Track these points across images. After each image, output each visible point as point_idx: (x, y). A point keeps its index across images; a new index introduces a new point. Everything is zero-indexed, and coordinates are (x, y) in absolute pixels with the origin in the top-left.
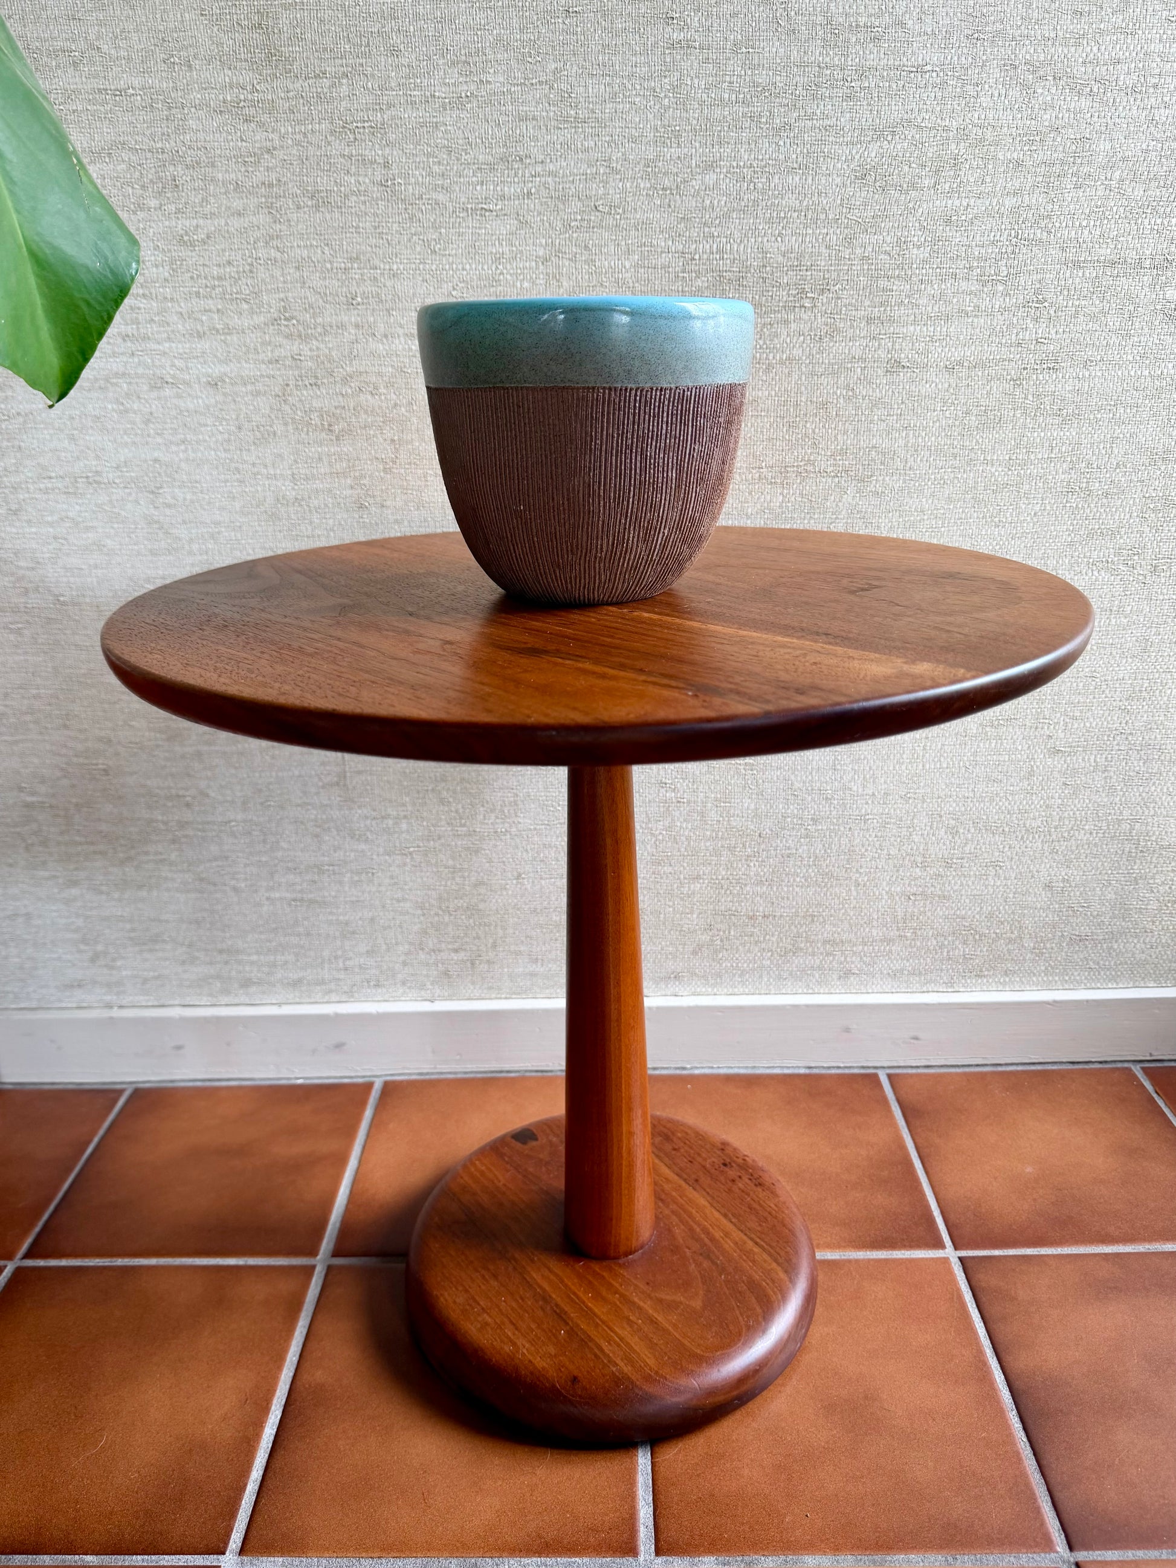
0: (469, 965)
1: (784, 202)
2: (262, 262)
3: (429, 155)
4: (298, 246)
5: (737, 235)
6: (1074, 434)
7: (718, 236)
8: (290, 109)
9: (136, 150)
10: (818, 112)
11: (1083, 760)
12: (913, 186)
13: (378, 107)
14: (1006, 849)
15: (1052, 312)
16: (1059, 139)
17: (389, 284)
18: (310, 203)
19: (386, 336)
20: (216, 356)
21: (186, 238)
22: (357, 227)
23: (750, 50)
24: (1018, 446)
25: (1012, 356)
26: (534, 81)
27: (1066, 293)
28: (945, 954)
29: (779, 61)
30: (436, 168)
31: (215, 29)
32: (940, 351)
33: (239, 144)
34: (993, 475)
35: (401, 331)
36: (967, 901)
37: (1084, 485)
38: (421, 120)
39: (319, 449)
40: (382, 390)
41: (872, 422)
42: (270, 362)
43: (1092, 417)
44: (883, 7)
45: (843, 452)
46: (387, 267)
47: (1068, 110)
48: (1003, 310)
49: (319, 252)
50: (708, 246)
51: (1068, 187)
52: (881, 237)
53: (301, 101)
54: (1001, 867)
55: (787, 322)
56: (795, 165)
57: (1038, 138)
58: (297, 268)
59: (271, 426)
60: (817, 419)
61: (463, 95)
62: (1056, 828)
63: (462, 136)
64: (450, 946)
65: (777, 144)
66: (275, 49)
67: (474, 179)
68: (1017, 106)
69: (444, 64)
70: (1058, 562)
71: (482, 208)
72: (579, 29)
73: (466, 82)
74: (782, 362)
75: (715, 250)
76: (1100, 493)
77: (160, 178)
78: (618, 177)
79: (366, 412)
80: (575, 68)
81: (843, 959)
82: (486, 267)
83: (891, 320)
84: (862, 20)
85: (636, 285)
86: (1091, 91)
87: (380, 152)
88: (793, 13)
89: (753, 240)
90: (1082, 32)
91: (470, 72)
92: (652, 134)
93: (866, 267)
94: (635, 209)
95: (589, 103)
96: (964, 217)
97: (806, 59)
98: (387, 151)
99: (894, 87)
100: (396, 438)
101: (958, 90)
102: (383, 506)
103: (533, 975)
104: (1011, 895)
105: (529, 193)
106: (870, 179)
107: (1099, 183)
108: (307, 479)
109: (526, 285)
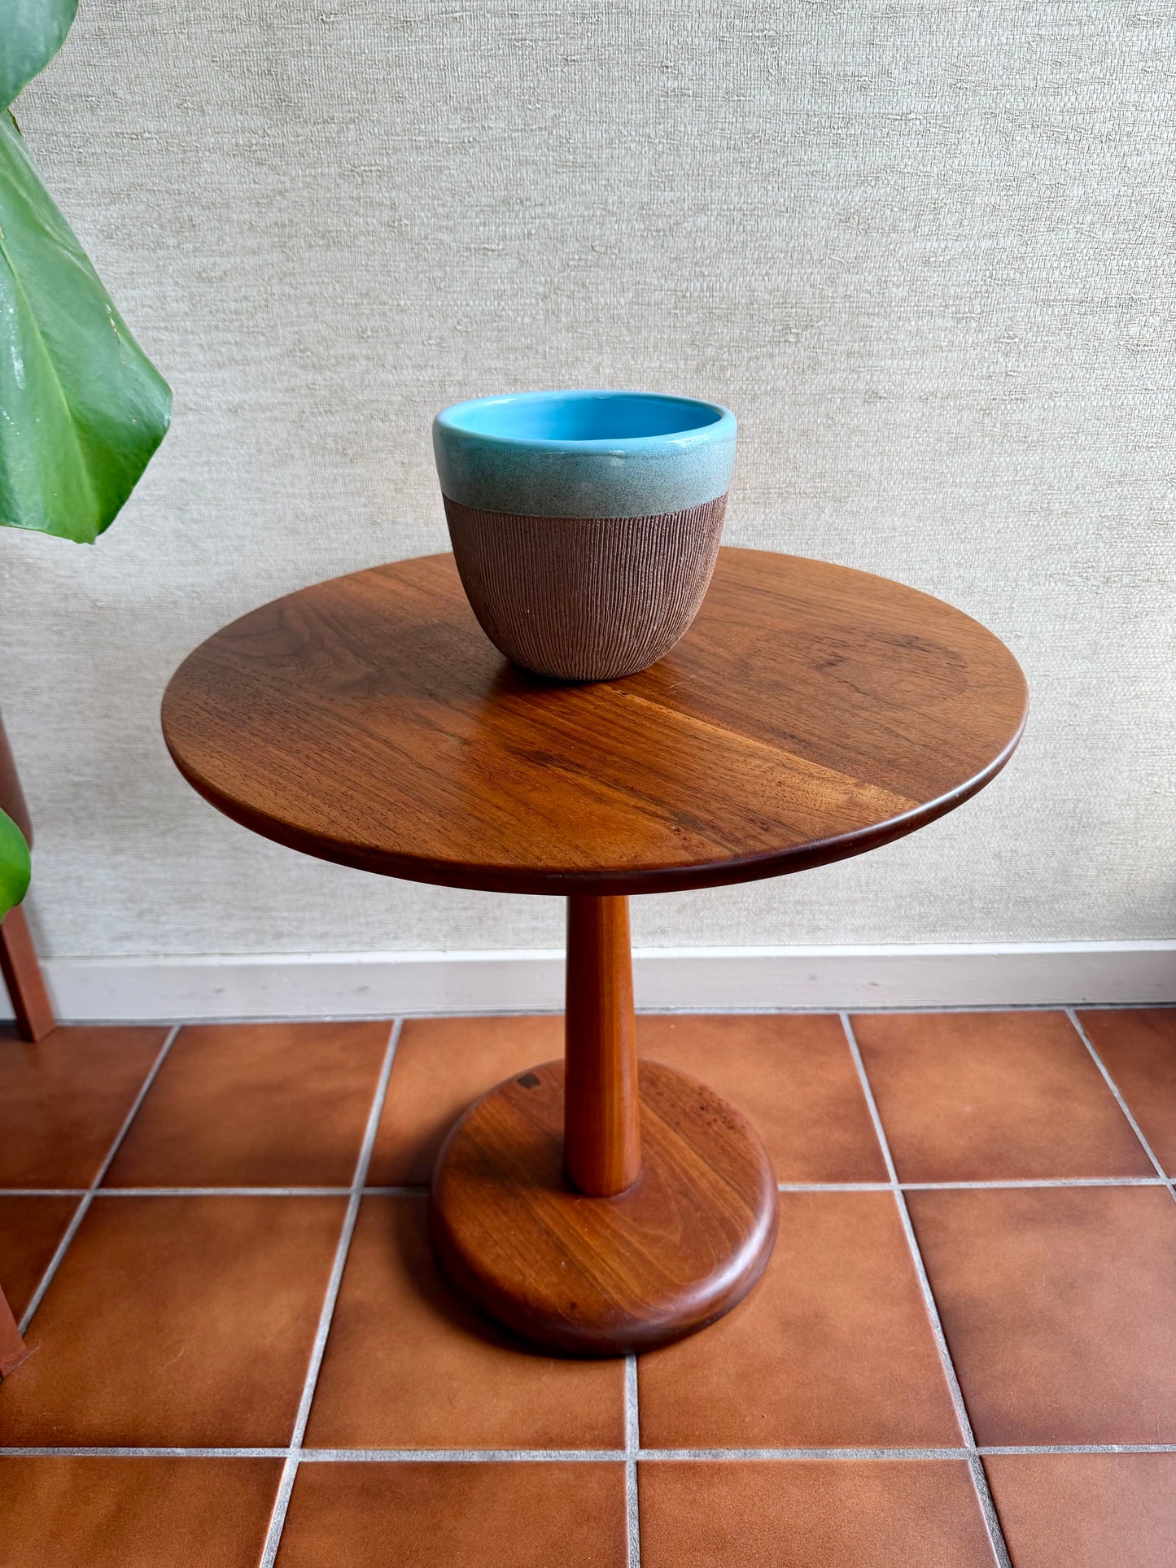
0: (476, 920)
1: (771, 244)
2: (276, 297)
3: (434, 198)
4: (311, 283)
5: (726, 274)
6: (1038, 459)
7: (709, 275)
8: (300, 154)
9: (154, 191)
10: (806, 158)
11: (1034, 747)
12: (894, 229)
13: (384, 152)
14: (961, 824)
15: (1022, 347)
16: (1035, 185)
17: (397, 318)
18: (321, 242)
19: (395, 368)
20: (235, 385)
21: (204, 275)
22: (367, 265)
23: (742, 98)
24: (985, 469)
25: (982, 388)
26: (534, 127)
27: (1035, 330)
28: (903, 913)
29: (769, 109)
30: (440, 210)
31: (226, 76)
32: (915, 383)
33: (252, 186)
34: (961, 496)
35: (409, 363)
36: (924, 868)
37: (1045, 505)
38: (426, 164)
39: (335, 471)
40: (393, 417)
41: (849, 448)
42: (287, 390)
43: (1055, 443)
44: (871, 57)
45: (822, 476)
46: (395, 303)
47: (1045, 157)
48: (975, 345)
49: (331, 288)
50: (699, 285)
51: (1042, 230)
52: (863, 277)
53: (311, 145)
54: (955, 840)
55: (772, 356)
56: (783, 209)
57: (1014, 184)
58: (310, 304)
59: (289, 449)
60: (798, 446)
61: (466, 140)
62: (1007, 806)
63: (465, 179)
64: (460, 905)
65: (766, 189)
66: (284, 94)
67: (477, 220)
68: (995, 153)
69: (447, 110)
70: (1018, 574)
71: (485, 248)
72: (577, 77)
73: (468, 128)
74: (766, 393)
75: (705, 289)
76: (1060, 512)
77: (178, 218)
78: (614, 219)
79: (377, 437)
80: (573, 115)
81: (811, 917)
82: (488, 303)
83: (870, 354)
84: (850, 70)
86: (1067, 139)
87: (387, 195)
88: (783, 63)
89: (741, 279)
90: (1061, 82)
91: (473, 118)
92: (647, 179)
93: (847, 305)
94: (630, 250)
95: (587, 148)
96: (941, 259)
97: (795, 107)
98: (394, 194)
99: (879, 134)
101: (940, 137)
102: (394, 523)
103: (534, 929)
104: (964, 863)
105: (530, 234)
106: (853, 222)
107: (1071, 226)
108: (323, 498)
109: (526, 320)
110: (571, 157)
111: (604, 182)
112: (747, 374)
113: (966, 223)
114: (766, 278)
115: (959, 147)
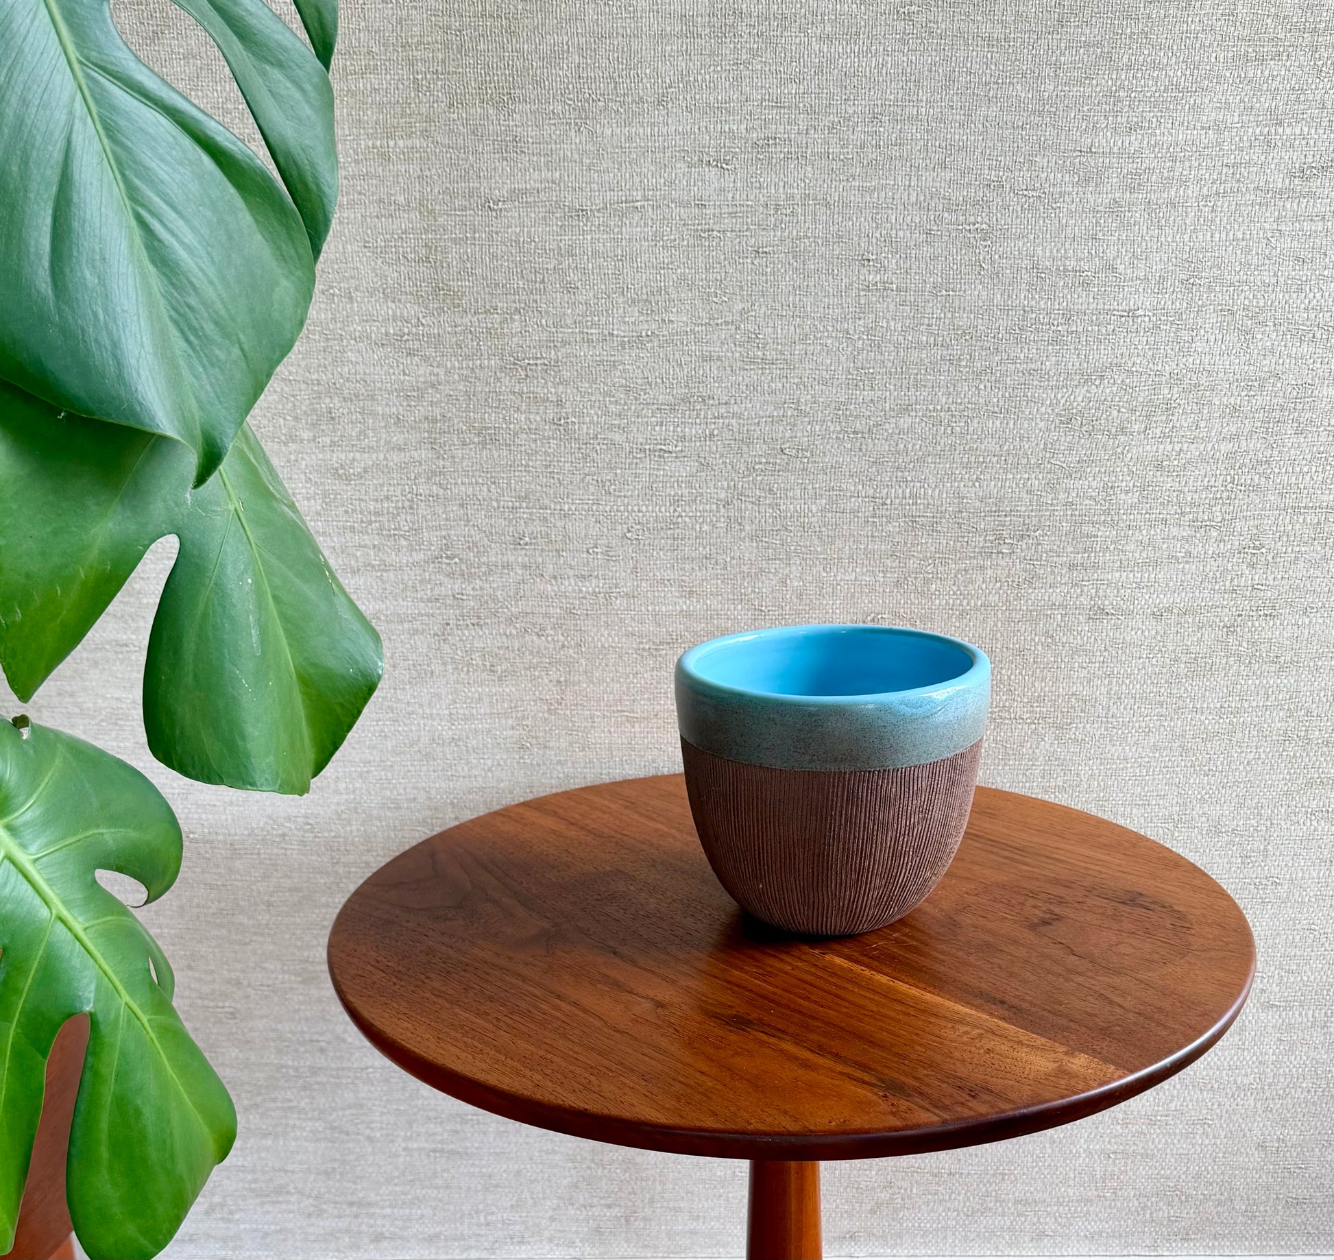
0: (623, 1220)
1: (983, 447)
2: (423, 498)
3: (606, 394)
4: (462, 483)
5: (932, 480)
6: (1292, 681)
7: (911, 481)
8: (457, 345)
9: (290, 381)
11: (1300, 1014)
12: (1122, 431)
13: (552, 345)
14: (1215, 1107)
15: (1270, 558)
16: (1279, 385)
17: (559, 524)
18: (476, 440)
19: (555, 578)
20: (370, 593)
21: (341, 472)
22: (527, 466)
23: (951, 293)
24: (1230, 693)
25: (1225, 603)
26: (720, 321)
27: (1285, 539)
28: (1148, 1216)
29: (981, 304)
30: (612, 408)
31: (379, 262)
32: (1147, 597)
33: (402, 378)
34: (1202, 723)
35: (571, 573)
36: (1173, 1160)
37: (1303, 734)
38: (598, 359)
39: (480, 689)
41: (1072, 669)
42: (429, 600)
43: (1312, 664)
44: (1093, 252)
45: (1041, 699)
46: (558, 507)
47: (1289, 356)
48: (1217, 556)
49: (485, 489)
50: (901, 491)
51: (1289, 432)
52: (1086, 483)
53: (470, 336)
54: (1209, 1126)
55: (983, 568)
56: (996, 409)
57: (1256, 384)
58: (462, 506)
59: (428, 665)
60: (1013, 666)
61: (644, 334)
62: (1270, 1085)
63: (641, 376)
64: (603, 1202)
65: (977, 388)
66: (443, 282)
67: (653, 419)
68: (1234, 352)
69: (624, 302)
70: (1272, 812)
71: (661, 450)
72: (769, 270)
73: (647, 321)
74: (976, 608)
75: (908, 495)
76: (1320, 741)
77: (314, 410)
78: (807, 419)
79: (531, 653)
80: (764, 308)
81: (1036, 1220)
82: (663, 509)
83: (1095, 566)
84: (1070, 264)
85: (823, 529)
86: (1314, 337)
87: (553, 390)
88: (997, 256)
89: (949, 485)
90: (1304, 279)
91: (652, 311)
92: (844, 377)
93: (1069, 513)
94: (824, 453)
95: (778, 344)
96: (1176, 463)
97: (1010, 303)
98: (561, 389)
99: (1104, 331)
100: (562, 679)
101: (1172, 335)
102: (546, 747)
103: (693, 1233)
104: (1221, 1155)
105: (712, 435)
106: (1076, 423)
107: (1322, 429)
108: (466, 719)
109: (705, 527)
110: (760, 353)
111: (796, 381)
112: (955, 588)
113: (1203, 424)
114: (977, 484)
115: (1194, 345)
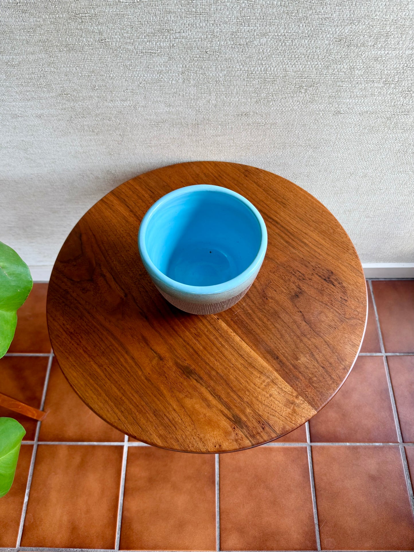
1: (298, 51)
2: (48, 73)
3: (122, 29)
5: (274, 64)
7: (265, 65)
8: (45, 7)
10: (322, 11)
12: (363, 45)
13: (91, 7)
15: (413, 95)
17: (110, 82)
18: (65, 49)
19: (112, 101)
22: (91, 59)
25: (390, 110)
30: (125, 35)
32: (358, 108)
33: (23, 23)
35: (118, 99)
38: (115, 13)
39: (90, 137)
40: (113, 119)
42: (62, 109)
46: (108, 75)
48: (391, 94)
49: (74, 69)
50: (260, 68)
52: (343, 66)
53: (50, 3)
55: (293, 97)
56: (307, 35)
58: (66, 75)
59: (68, 130)
63: (137, 20)
67: (145, 39)
71: (150, 52)
74: (288, 111)
75: (263, 70)
78: (217, 39)
79: (107, 126)
82: (154, 75)
83: (340, 97)
85: (225, 83)
87: (96, 28)
89: (281, 66)
92: (235, 20)
93: (333, 78)
94: (225, 53)
96: (384, 58)
98: (100, 27)
100: (121, 134)
102: (119, 154)
109: (174, 82)
110: (194, 10)
111: (212, 22)
112: (280, 104)
113: (401, 42)
114: (294, 66)
